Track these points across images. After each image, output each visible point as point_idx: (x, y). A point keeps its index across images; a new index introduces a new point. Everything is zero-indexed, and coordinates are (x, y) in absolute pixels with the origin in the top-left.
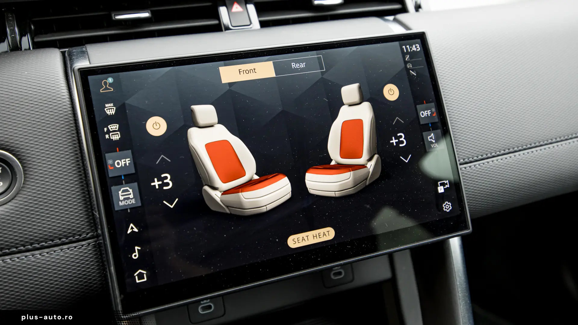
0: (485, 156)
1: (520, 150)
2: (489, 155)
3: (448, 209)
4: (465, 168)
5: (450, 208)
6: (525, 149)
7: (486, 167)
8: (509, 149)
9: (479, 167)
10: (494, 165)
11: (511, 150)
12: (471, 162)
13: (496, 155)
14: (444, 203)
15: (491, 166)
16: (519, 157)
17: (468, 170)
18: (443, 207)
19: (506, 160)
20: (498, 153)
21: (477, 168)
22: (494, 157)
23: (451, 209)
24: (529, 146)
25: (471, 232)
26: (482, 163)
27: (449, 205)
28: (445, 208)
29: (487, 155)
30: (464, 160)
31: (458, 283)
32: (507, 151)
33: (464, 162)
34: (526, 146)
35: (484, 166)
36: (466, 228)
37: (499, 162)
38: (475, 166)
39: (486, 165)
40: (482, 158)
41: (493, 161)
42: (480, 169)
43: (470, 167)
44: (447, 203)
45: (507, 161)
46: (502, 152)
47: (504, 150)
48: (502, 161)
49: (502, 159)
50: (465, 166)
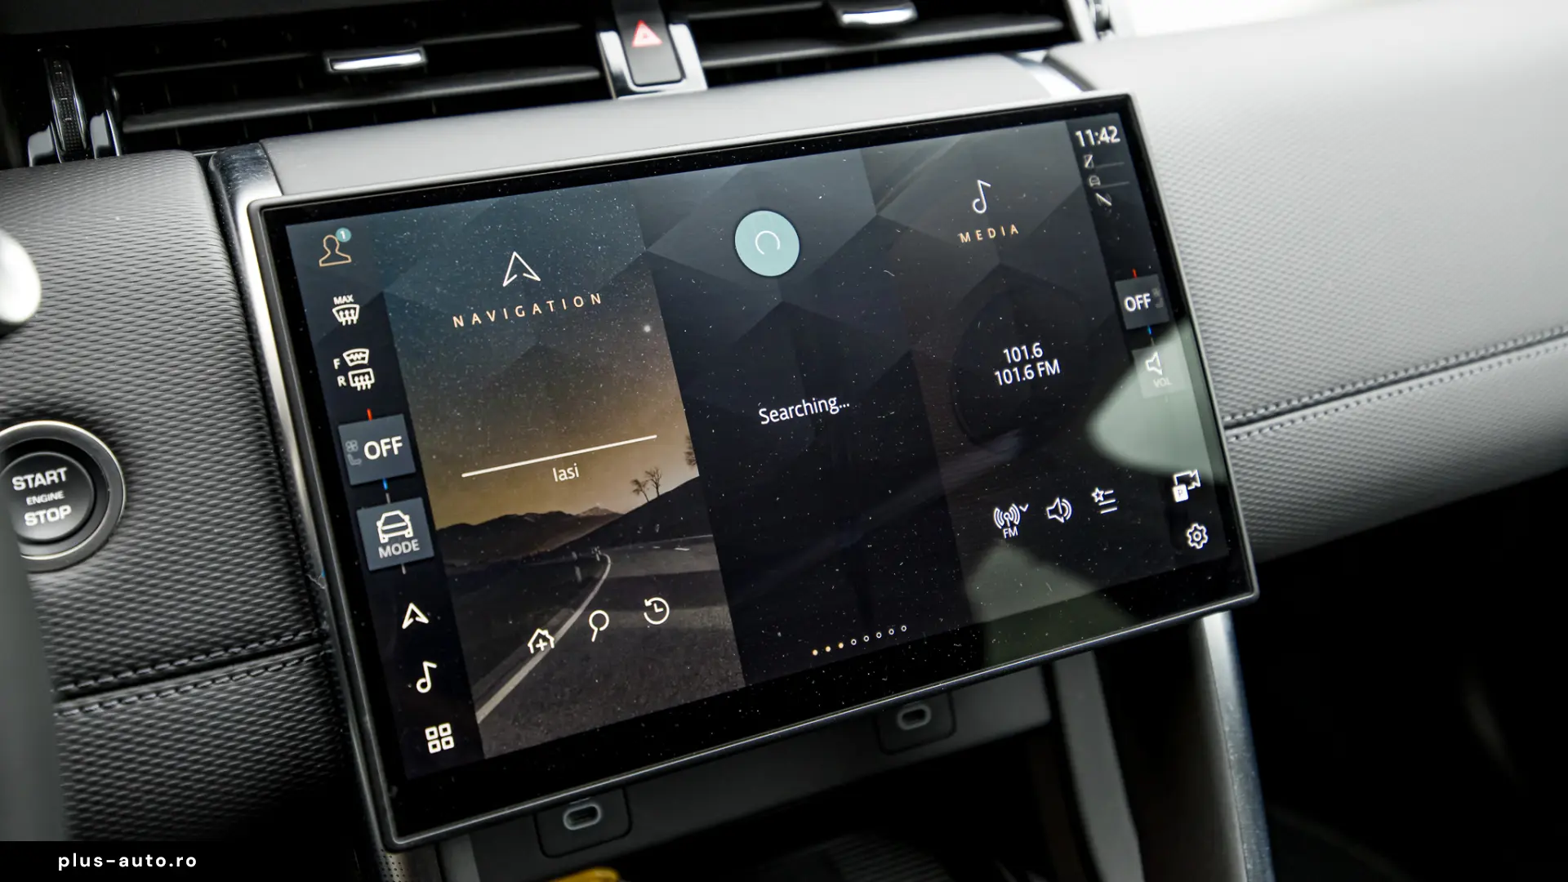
0: (1284, 406)
1: (1370, 389)
2: (1295, 403)
3: (1199, 543)
4: (1237, 437)
5: (1203, 538)
6: (1382, 385)
7: (1287, 434)
8: (1343, 387)
9: (1272, 434)
10: (1307, 428)
11: (1349, 388)
12: (1251, 422)
13: (1311, 402)
14: (1190, 527)
15: (1301, 430)
16: (1369, 406)
17: (1245, 443)
18: (1187, 539)
19: (1337, 414)
20: (1317, 397)
21: (1265, 436)
22: (1306, 406)
23: (1205, 541)
24: (1392, 377)
25: (1258, 598)
26: (1277, 424)
27: (1201, 531)
28: (1193, 541)
29: (1289, 402)
30: (1233, 416)
31: (1227, 729)
32: (1338, 391)
33: (1233, 421)
34: (1385, 376)
35: (1284, 430)
36: (1245, 587)
37: (1320, 420)
38: (1260, 430)
39: (1287, 428)
40: (1278, 410)
41: (1304, 418)
42: (1273, 438)
43: (1249, 434)
44: (1195, 528)
45: (1340, 417)
46: (1328, 394)
47: (1332, 390)
48: (1326, 418)
49: (1326, 413)
50: (1235, 431)
